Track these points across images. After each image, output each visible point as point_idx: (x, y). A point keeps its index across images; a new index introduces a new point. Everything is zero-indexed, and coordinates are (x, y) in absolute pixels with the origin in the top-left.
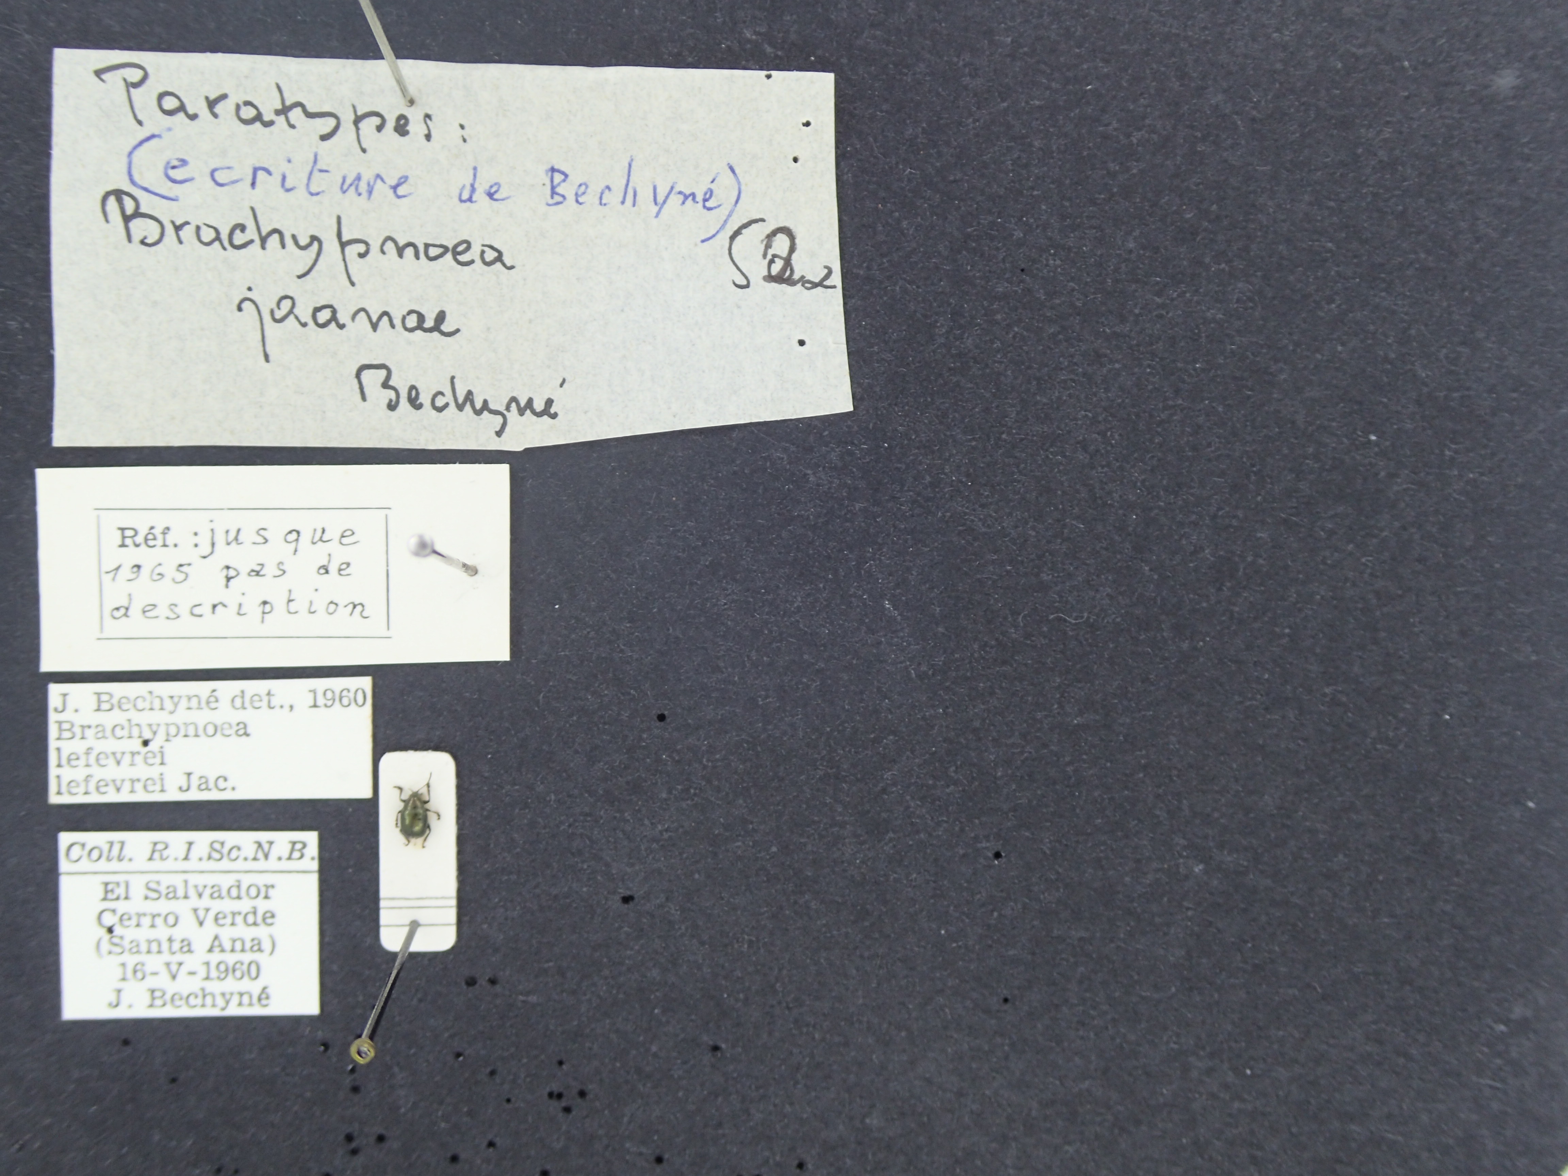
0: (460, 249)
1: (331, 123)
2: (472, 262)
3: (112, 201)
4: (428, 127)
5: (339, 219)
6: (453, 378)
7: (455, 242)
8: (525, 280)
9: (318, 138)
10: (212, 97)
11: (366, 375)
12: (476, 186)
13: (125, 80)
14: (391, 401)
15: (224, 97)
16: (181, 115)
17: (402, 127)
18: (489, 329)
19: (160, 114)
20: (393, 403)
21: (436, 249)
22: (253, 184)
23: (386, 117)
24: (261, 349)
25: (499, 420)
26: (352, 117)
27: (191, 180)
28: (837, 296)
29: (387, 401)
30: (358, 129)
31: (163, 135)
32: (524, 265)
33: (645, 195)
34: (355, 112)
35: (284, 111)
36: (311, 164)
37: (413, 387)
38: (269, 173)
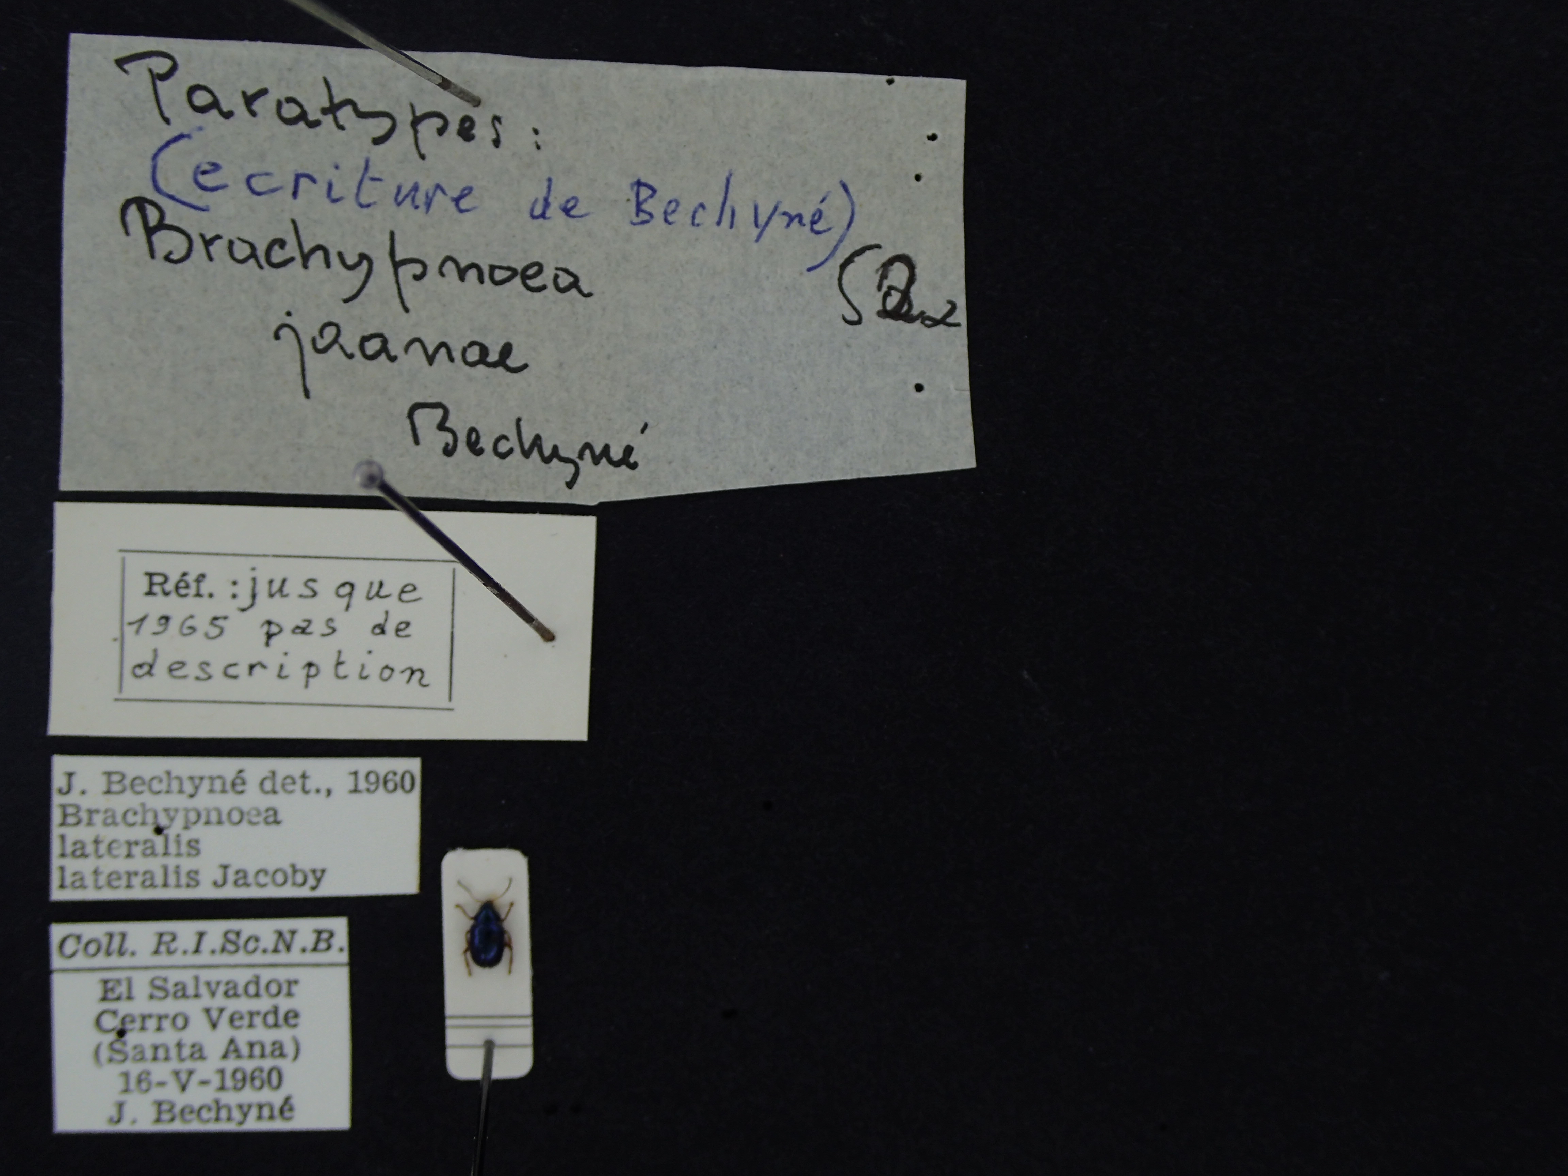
0: (531, 272)
1: (386, 123)
2: (544, 287)
3: (133, 210)
4: (496, 130)
5: (392, 235)
6: (519, 420)
7: (525, 264)
8: (604, 309)
9: (370, 141)
10: (250, 92)
11: (419, 415)
12: (551, 200)
13: (150, 71)
14: (447, 444)
15: (263, 92)
16: (214, 113)
17: (466, 131)
18: (561, 365)
19: (190, 110)
20: (450, 448)
21: (503, 272)
22: (295, 194)
23: (449, 118)
24: (300, 382)
25: (571, 468)
26: (410, 118)
27: (224, 187)
28: (962, 334)
29: (443, 445)
30: (416, 132)
31: (193, 135)
32: (603, 293)
33: (745, 215)
34: (413, 112)
35: (332, 109)
36: (362, 171)
37: (472, 430)
38: (314, 181)
